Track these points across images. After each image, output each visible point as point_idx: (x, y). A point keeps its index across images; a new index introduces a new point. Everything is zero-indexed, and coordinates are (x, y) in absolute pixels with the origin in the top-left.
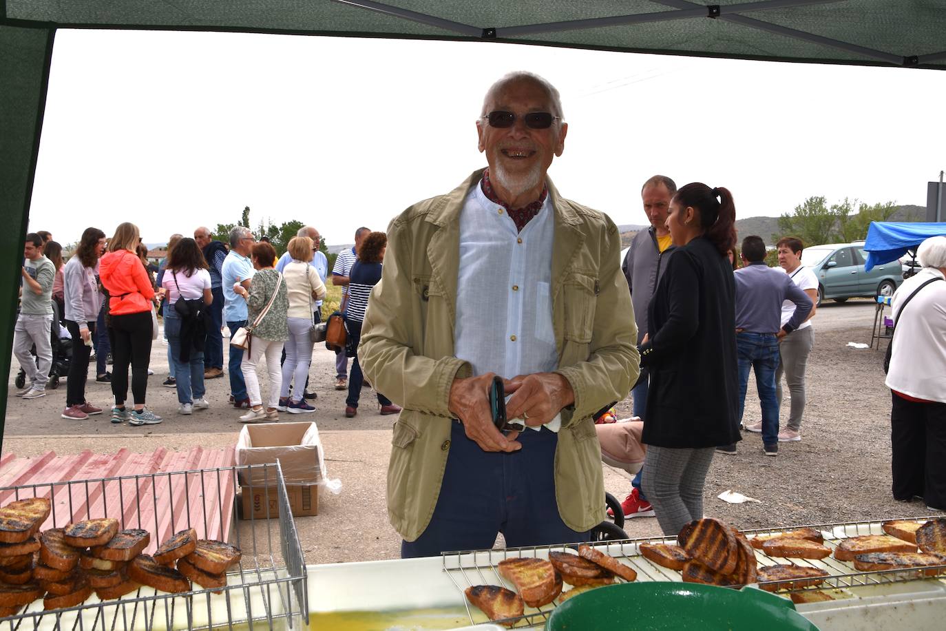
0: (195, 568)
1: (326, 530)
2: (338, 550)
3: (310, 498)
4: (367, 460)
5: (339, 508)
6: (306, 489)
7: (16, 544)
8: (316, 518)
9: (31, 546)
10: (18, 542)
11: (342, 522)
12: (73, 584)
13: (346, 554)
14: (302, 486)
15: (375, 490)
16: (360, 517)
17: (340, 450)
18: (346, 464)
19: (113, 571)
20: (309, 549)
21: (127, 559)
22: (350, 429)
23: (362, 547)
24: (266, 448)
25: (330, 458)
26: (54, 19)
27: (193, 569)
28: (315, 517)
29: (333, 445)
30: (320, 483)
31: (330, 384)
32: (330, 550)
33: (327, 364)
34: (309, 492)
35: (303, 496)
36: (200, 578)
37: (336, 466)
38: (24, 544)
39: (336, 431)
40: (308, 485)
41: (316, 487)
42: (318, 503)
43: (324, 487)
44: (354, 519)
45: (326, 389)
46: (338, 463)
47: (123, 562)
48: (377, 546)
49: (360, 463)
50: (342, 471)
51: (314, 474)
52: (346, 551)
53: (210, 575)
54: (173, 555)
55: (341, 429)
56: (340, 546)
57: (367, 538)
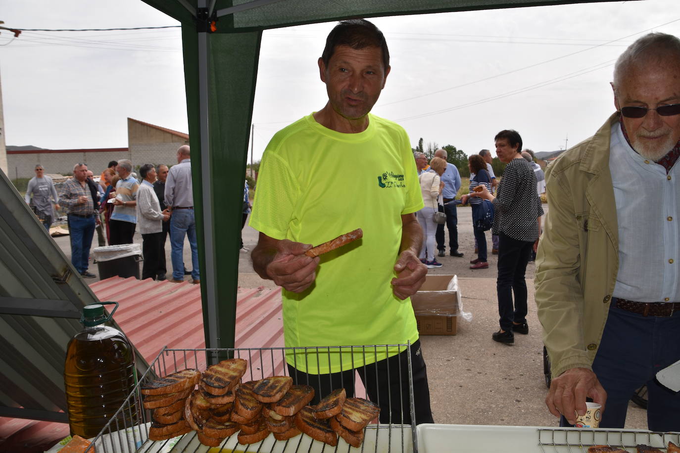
0: (341, 425)
1: (461, 346)
2: (468, 361)
3: (451, 324)
4: (490, 298)
5: (470, 331)
6: (449, 318)
7: (218, 396)
8: (456, 337)
9: (228, 398)
10: (220, 395)
11: (471, 341)
12: (257, 427)
13: (473, 364)
14: (447, 317)
15: (494, 320)
16: (483, 338)
17: (473, 291)
18: (476, 301)
19: (283, 421)
20: (449, 359)
21: (292, 414)
22: (480, 277)
23: (484, 360)
24: (425, 292)
25: (466, 297)
26: (261, 24)
27: (339, 425)
28: (454, 337)
29: (468, 287)
30: (458, 315)
31: (469, 247)
32: (463, 361)
33: (467, 233)
34: (451, 320)
35: (447, 322)
36: (344, 434)
37: (470, 302)
38: (223, 396)
39: (471, 278)
40: (451, 316)
41: (455, 317)
42: (457, 327)
43: (461, 317)
44: (480, 339)
45: (466, 249)
46: (471, 300)
47: (289, 416)
48: (493, 360)
49: (485, 301)
50: (473, 306)
51: (455, 309)
52: (473, 363)
53: (351, 432)
54: (325, 415)
55: (474, 277)
56: (469, 358)
57: (487, 354)
